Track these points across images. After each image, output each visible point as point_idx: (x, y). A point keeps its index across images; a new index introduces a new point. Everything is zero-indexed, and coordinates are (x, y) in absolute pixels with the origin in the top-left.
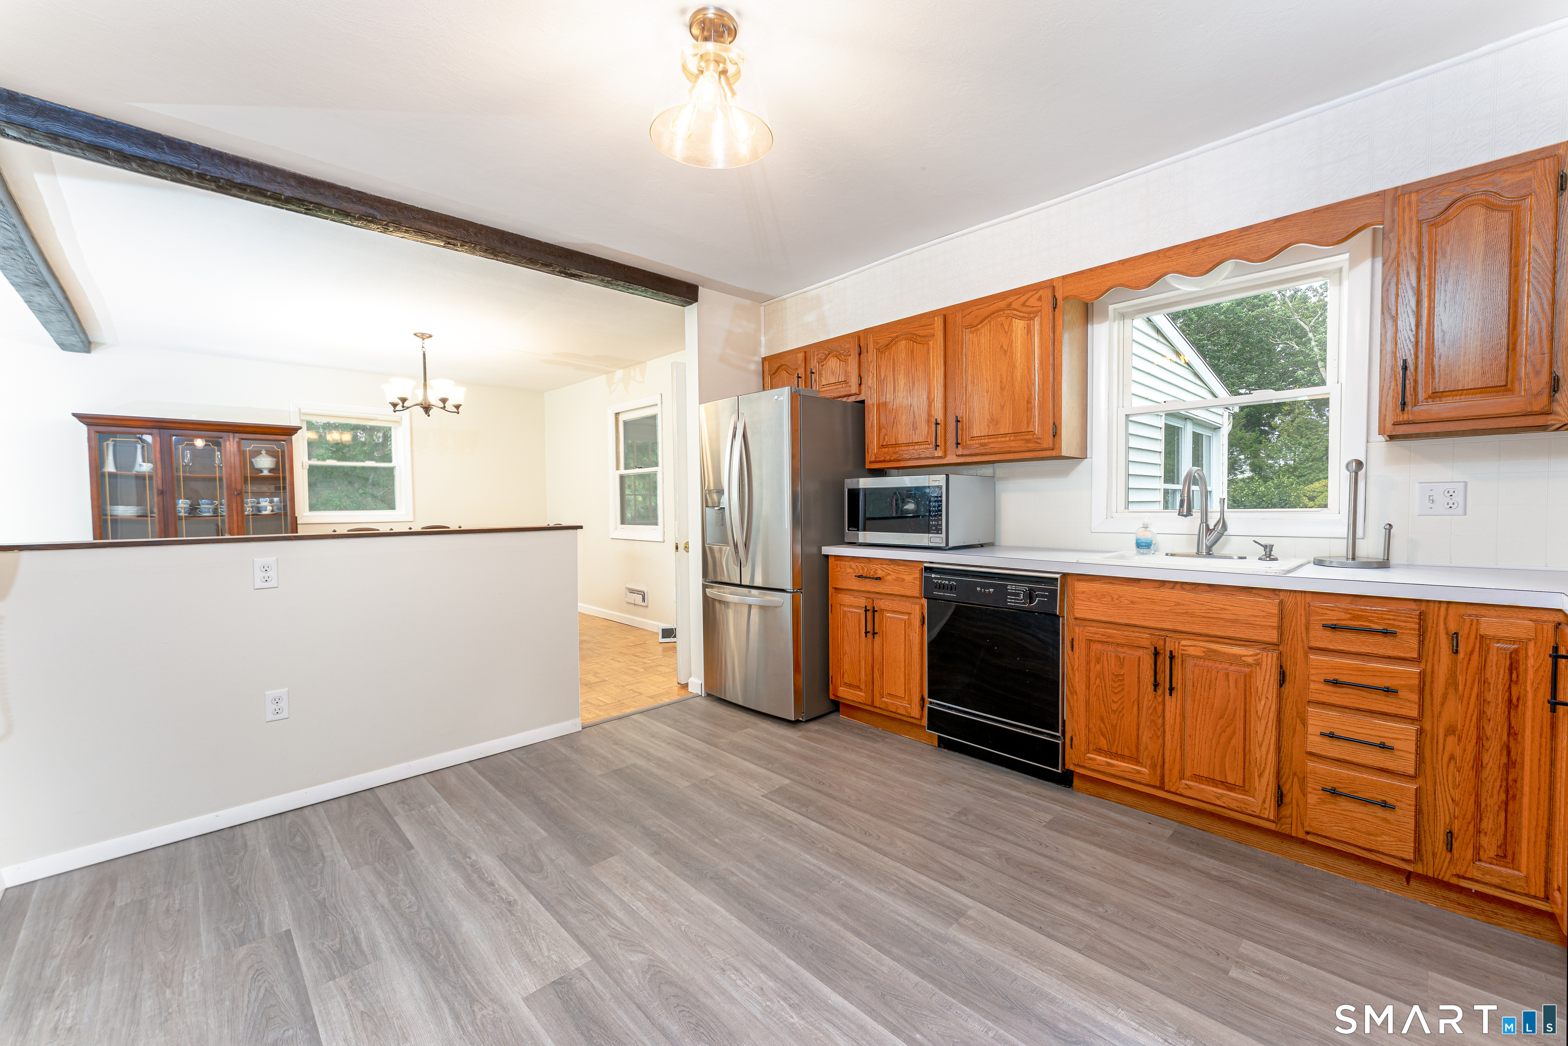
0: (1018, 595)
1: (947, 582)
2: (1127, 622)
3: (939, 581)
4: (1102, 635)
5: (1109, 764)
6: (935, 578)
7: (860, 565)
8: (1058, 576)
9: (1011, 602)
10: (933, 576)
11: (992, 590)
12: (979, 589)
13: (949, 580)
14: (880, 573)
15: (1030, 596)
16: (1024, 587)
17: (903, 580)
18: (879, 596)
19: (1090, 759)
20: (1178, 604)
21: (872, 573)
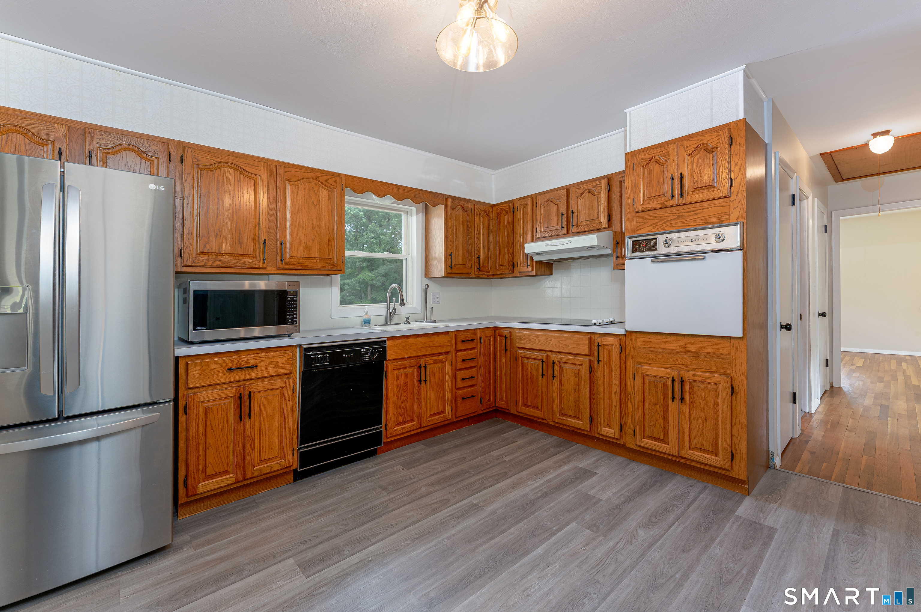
0: (367, 354)
1: (322, 356)
2: (408, 356)
3: (316, 356)
4: (400, 365)
5: (403, 428)
6: (313, 355)
7: (228, 359)
8: (386, 339)
9: (363, 359)
10: (311, 353)
11: (352, 354)
12: (344, 355)
13: (324, 354)
14: (252, 362)
15: (373, 353)
16: (369, 349)
17: (277, 363)
18: (251, 382)
19: (395, 430)
20: (425, 343)
21: (243, 363)
